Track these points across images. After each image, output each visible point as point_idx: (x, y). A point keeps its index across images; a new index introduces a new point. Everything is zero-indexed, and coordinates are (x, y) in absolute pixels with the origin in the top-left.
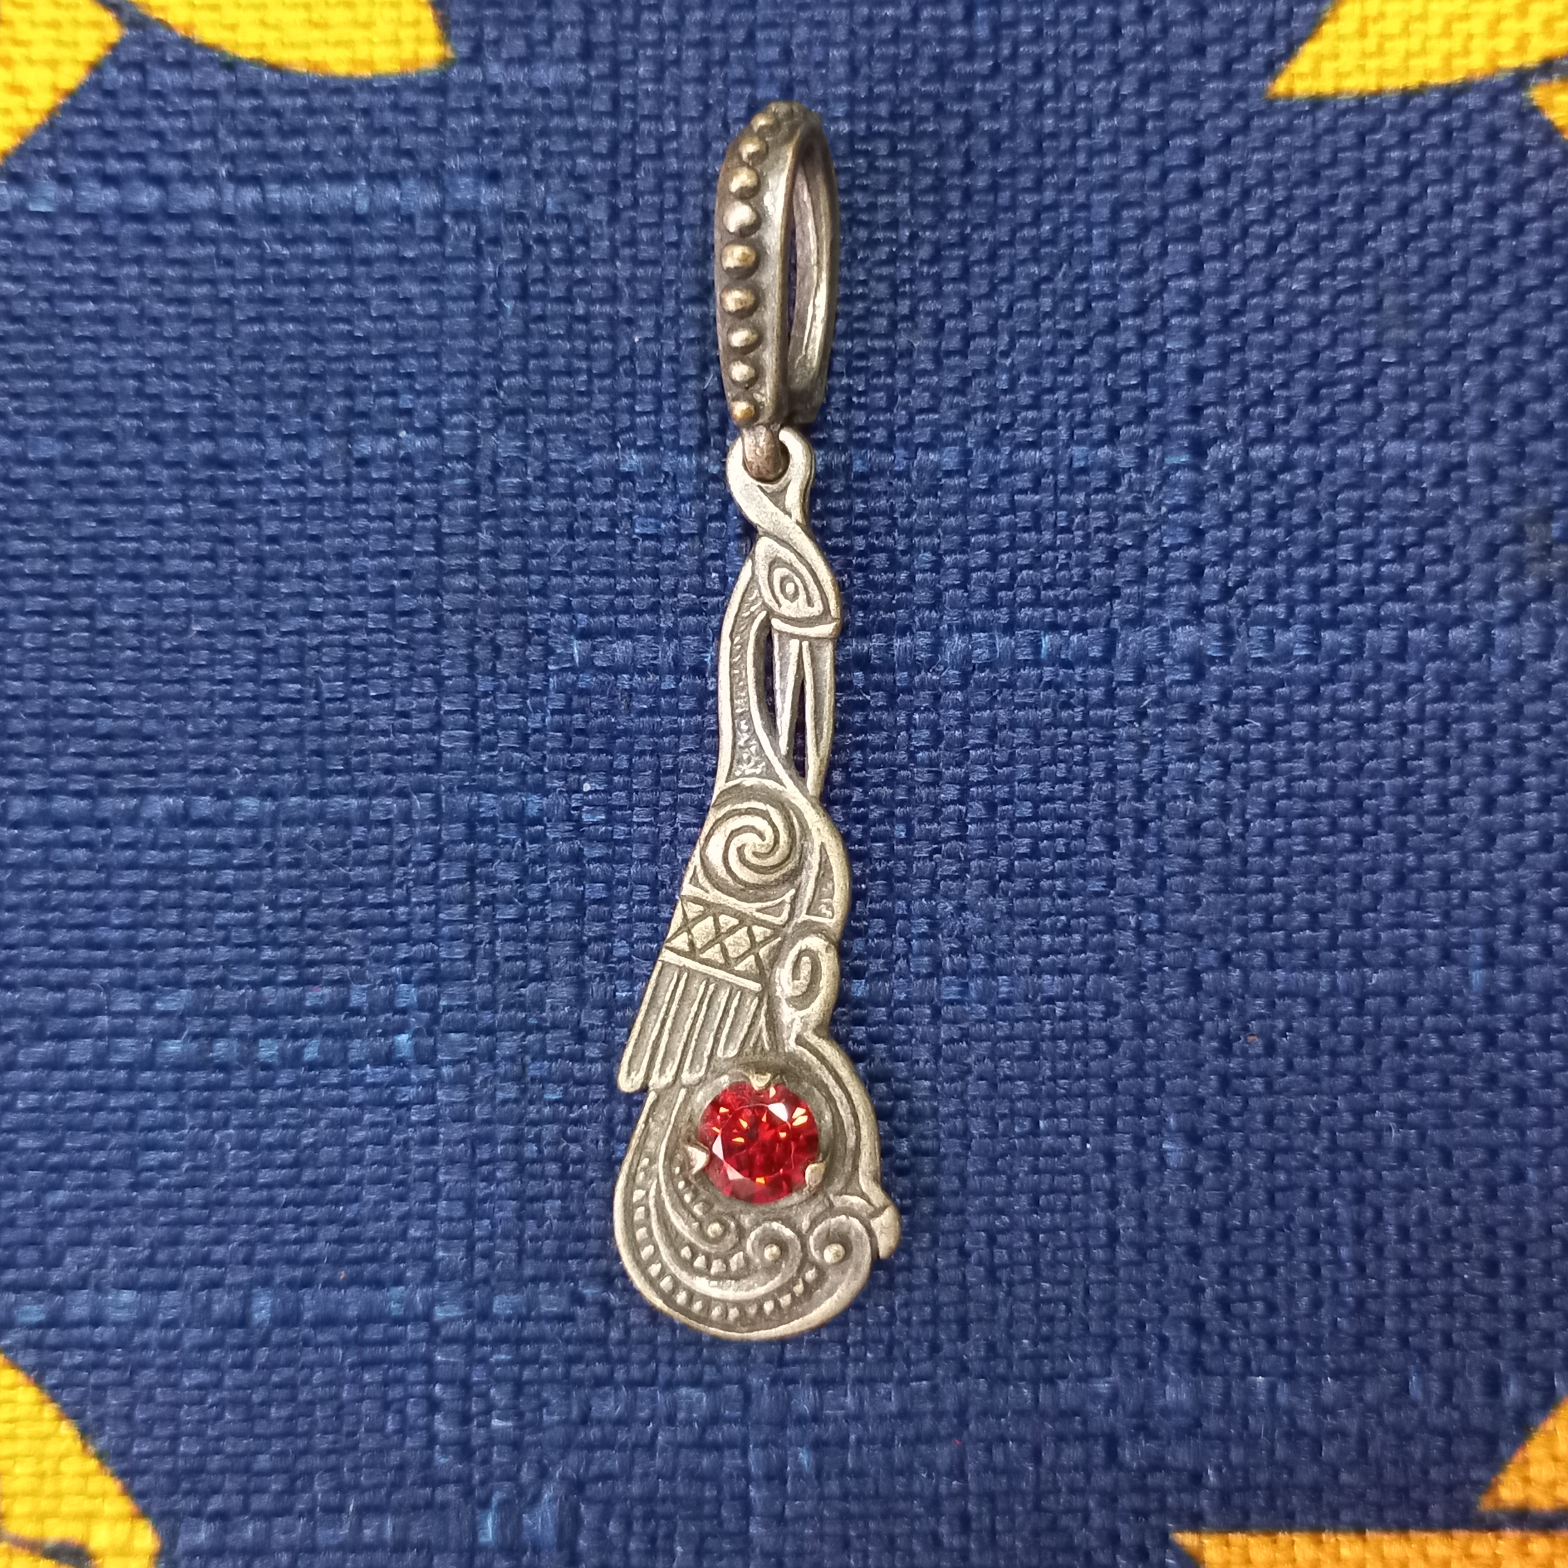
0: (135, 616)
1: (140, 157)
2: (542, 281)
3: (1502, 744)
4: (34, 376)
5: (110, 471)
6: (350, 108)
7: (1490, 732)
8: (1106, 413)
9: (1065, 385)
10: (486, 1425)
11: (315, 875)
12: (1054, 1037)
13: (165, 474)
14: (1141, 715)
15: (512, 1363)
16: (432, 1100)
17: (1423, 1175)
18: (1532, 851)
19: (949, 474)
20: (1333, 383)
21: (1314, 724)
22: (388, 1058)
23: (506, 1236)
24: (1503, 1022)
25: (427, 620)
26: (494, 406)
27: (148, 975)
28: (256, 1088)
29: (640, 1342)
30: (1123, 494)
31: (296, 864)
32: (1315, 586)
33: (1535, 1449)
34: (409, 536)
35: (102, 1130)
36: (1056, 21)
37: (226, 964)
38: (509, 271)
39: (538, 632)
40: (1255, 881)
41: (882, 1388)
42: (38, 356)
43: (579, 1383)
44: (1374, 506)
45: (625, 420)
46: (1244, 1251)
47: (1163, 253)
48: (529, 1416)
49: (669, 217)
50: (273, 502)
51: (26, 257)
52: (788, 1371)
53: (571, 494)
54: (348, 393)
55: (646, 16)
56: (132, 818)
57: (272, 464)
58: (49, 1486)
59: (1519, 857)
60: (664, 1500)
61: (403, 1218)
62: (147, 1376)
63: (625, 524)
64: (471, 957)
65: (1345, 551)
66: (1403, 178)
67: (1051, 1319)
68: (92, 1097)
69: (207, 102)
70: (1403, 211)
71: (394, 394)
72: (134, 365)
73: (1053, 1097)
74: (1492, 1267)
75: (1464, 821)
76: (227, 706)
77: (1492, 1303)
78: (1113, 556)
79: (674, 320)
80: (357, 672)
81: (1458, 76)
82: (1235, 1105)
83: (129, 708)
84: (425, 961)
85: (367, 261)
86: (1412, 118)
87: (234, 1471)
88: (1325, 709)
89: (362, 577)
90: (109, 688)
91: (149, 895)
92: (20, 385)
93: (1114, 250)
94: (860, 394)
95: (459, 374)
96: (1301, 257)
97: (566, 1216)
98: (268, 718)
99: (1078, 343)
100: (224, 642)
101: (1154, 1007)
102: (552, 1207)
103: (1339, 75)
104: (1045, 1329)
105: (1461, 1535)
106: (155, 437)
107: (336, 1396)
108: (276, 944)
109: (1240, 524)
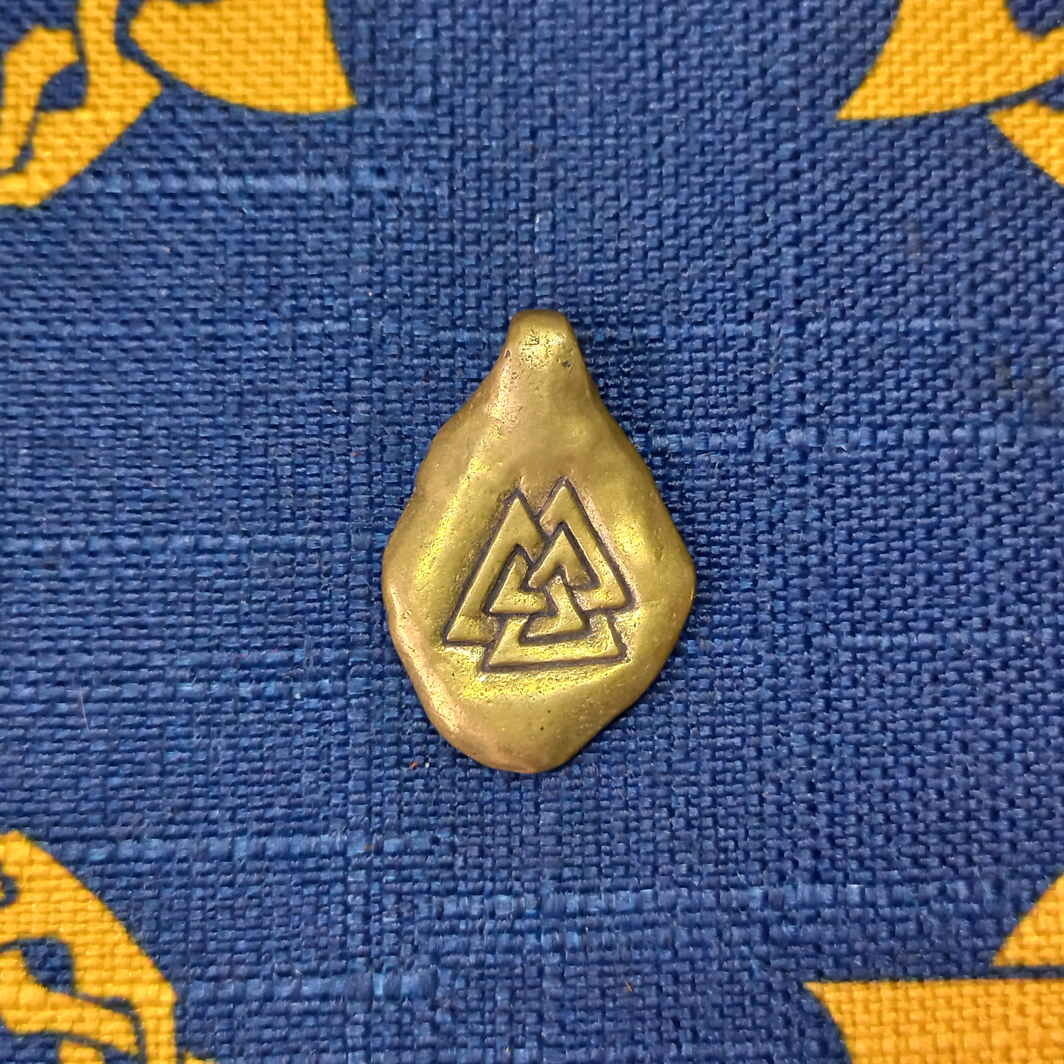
0: (166, 428)
1: (171, 161)
2: (410, 231)
3: (987, 497)
4: (107, 288)
5: (152, 343)
6: (295, 132)
7: (980, 489)
8: (746, 304)
9: (721, 288)
10: (380, 920)
11: (273, 582)
12: (722, 677)
13: (184, 344)
14: (770, 482)
15: (395, 881)
16: (345, 718)
17: (951, 759)
18: (1007, 560)
19: (653, 341)
20: (879, 285)
21: (874, 486)
22: (317, 694)
23: (391, 802)
24: (995, 664)
25: (342, 430)
26: (381, 305)
27: (172, 644)
28: (236, 713)
29: (475, 867)
30: (756, 352)
31: (262, 576)
32: (873, 405)
33: (1026, 926)
34: (330, 380)
35: (143, 739)
36: (710, 79)
37: (219, 637)
38: (390, 225)
39: (408, 437)
40: (841, 581)
41: (622, 894)
42: (110, 276)
43: (437, 894)
44: (906, 357)
45: (458, 312)
46: (843, 807)
47: (777, 211)
48: (406, 914)
49: (484, 194)
50: (249, 360)
51: (104, 219)
52: (564, 884)
53: (426, 354)
54: (294, 297)
55: (470, 80)
56: (163, 549)
57: (248, 338)
58: (107, 962)
59: (1001, 564)
60: (489, 967)
61: (326, 793)
62: (167, 893)
63: (459, 373)
64: (368, 632)
65: (890, 383)
66: (916, 167)
67: (725, 850)
68: (138, 718)
69: (211, 130)
70: (918, 185)
71: (321, 297)
72: (168, 281)
73: (723, 714)
74: (995, 814)
75: (967, 543)
76: (220, 481)
77: (996, 836)
78: (751, 389)
79: (488, 254)
80: (300, 460)
81: (947, 108)
82: (834, 716)
83: (163, 483)
84: (340, 634)
85: (306, 220)
86: (920, 131)
87: (223, 951)
88: (881, 477)
89: (302, 404)
90: (150, 471)
91: (173, 595)
92: (99, 294)
93: (747, 211)
94: (599, 295)
95: (360, 286)
96: (859, 212)
97: (427, 789)
98: (246, 488)
99: (728, 263)
100: (220, 443)
101: (783, 658)
102: (419, 783)
103: (878, 107)
104: (722, 856)
105: (982, 981)
106: (179, 323)
107: (287, 904)
108: (249, 624)
109: (828, 368)
